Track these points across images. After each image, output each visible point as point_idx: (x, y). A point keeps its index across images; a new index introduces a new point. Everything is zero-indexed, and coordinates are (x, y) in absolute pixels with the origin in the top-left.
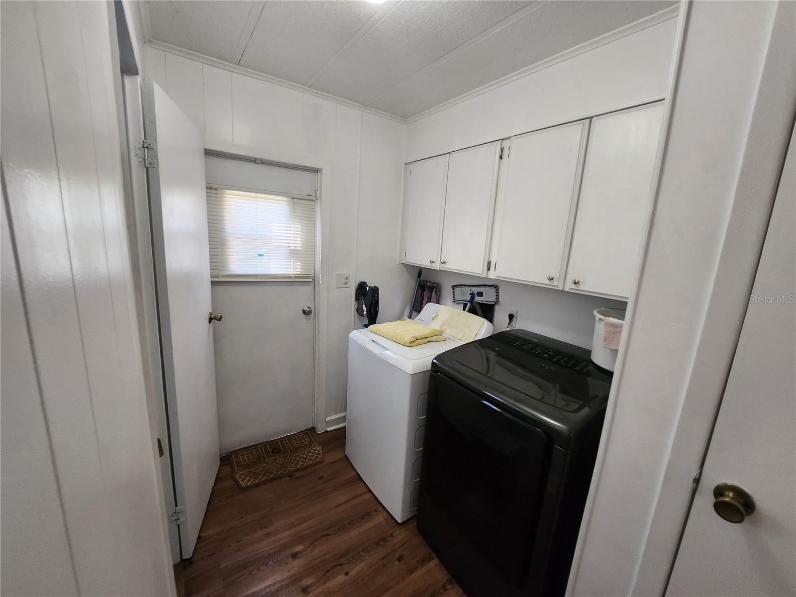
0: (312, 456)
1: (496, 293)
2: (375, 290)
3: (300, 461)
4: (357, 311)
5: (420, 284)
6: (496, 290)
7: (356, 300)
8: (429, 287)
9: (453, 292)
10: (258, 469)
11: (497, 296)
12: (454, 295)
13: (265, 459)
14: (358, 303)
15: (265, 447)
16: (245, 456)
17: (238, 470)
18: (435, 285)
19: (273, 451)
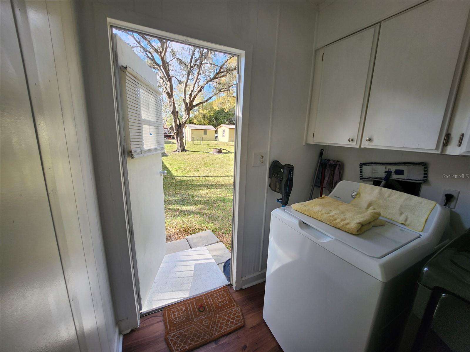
0: (233, 319)
1: (425, 171)
2: (290, 168)
3: (222, 323)
4: (270, 187)
5: (321, 162)
6: (425, 168)
7: (269, 177)
8: (331, 165)
9: (361, 170)
10: (188, 330)
11: (425, 174)
12: (361, 172)
13: (192, 318)
14: (271, 179)
15: (192, 303)
16: (176, 313)
17: (170, 331)
18: (338, 163)
19: (199, 308)
